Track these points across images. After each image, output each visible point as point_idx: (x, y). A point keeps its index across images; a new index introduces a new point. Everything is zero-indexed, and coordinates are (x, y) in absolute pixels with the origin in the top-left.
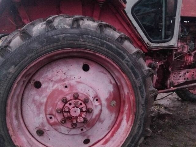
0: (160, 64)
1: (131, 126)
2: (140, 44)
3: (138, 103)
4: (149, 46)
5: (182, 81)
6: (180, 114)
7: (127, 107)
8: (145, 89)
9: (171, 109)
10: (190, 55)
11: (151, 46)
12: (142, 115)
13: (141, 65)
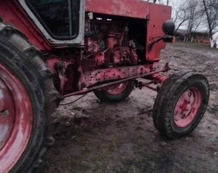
0: (68, 63)
1: (27, 137)
2: (41, 40)
3: (35, 110)
4: (51, 42)
5: (93, 82)
6: (96, 115)
7: (22, 116)
8: (44, 93)
9: (89, 111)
10: (101, 55)
11: (54, 43)
12: (41, 123)
13: (37, 65)
